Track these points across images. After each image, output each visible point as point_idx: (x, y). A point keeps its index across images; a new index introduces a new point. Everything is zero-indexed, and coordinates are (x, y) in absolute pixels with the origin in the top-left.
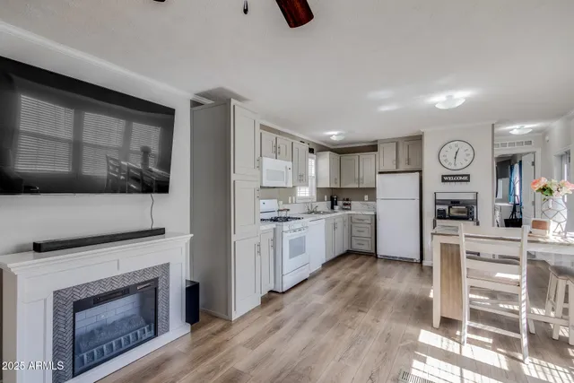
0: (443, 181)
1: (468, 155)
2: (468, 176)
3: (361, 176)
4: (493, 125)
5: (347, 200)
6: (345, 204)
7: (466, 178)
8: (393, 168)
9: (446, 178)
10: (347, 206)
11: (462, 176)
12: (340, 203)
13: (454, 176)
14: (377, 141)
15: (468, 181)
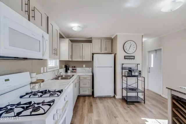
0: (125, 58)
1: (134, 47)
2: (134, 56)
3: (83, 55)
4: (142, 35)
5: (75, 67)
6: (73, 69)
7: (133, 57)
8: (99, 52)
9: (126, 57)
10: (74, 70)
11: (132, 56)
12: (71, 69)
13: (129, 56)
14: (91, 38)
15: (134, 59)
